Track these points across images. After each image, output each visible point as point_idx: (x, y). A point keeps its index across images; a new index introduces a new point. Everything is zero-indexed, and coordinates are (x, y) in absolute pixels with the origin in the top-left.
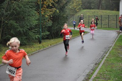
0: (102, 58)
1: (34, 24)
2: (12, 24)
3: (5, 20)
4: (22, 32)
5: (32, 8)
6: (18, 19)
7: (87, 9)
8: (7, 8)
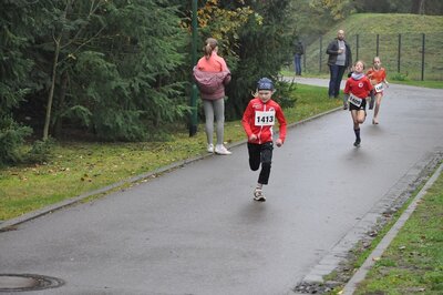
0: (413, 193)
1: (172, 65)
2: (91, 62)
3: (67, 48)
4: (127, 93)
5: (164, 6)
6: (115, 47)
7: (374, 10)
8: (73, 6)
